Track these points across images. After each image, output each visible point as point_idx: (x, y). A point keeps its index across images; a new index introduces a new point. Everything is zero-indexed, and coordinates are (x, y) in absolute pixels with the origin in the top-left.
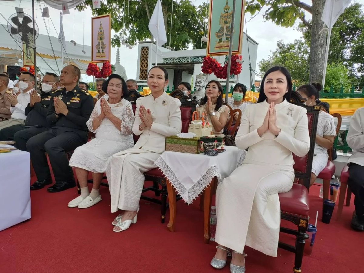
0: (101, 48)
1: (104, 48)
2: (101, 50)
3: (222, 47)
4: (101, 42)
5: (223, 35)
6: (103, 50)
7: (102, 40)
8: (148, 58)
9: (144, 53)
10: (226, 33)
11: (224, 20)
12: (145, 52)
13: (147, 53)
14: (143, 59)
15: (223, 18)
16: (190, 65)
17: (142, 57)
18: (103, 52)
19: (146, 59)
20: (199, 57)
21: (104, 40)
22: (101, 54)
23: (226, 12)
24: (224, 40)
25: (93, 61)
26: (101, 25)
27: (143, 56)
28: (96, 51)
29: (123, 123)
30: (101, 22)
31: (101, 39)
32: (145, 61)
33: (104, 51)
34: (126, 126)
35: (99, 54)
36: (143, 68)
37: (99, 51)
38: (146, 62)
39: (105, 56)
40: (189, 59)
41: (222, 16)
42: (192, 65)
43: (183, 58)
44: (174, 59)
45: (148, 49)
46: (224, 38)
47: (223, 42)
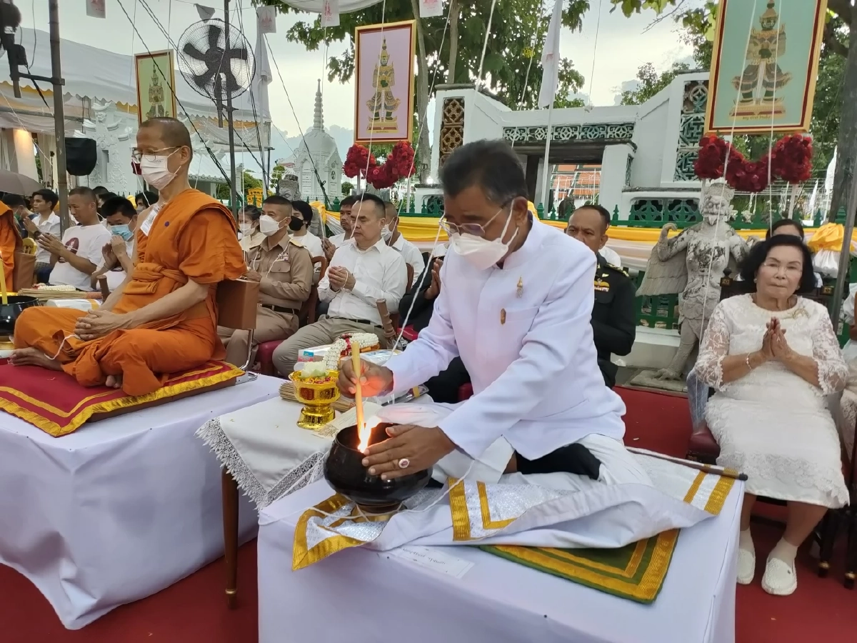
0: (383, 106)
1: (394, 107)
2: (383, 113)
3: (752, 114)
4: (383, 91)
5: (755, 84)
6: (389, 114)
7: (387, 88)
8: (463, 125)
9: (452, 113)
10: (764, 81)
11: (759, 48)
12: (454, 111)
13: (460, 114)
14: (449, 129)
15: (757, 42)
16: (594, 147)
17: (445, 123)
18: (391, 119)
19: (457, 129)
20: (606, 127)
21: (392, 89)
22: (383, 122)
23: (767, 27)
24: (758, 97)
25: (357, 139)
26: (384, 48)
27: (449, 121)
28: (367, 114)
29: (823, 367)
30: (385, 41)
31: (384, 84)
32: (453, 133)
33: (392, 116)
34: (831, 374)
35: (377, 122)
36: (446, 151)
37: (377, 114)
38: (457, 135)
39: (395, 128)
40: (576, 130)
41: (755, 37)
42: (598, 147)
43: (561, 128)
44: (532, 130)
45: (463, 105)
46: (759, 92)
47: (754, 102)
